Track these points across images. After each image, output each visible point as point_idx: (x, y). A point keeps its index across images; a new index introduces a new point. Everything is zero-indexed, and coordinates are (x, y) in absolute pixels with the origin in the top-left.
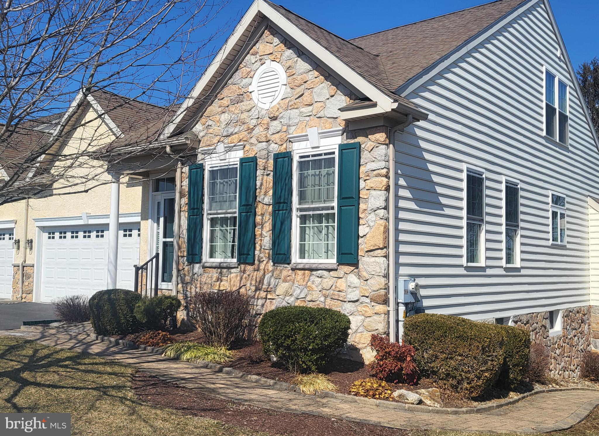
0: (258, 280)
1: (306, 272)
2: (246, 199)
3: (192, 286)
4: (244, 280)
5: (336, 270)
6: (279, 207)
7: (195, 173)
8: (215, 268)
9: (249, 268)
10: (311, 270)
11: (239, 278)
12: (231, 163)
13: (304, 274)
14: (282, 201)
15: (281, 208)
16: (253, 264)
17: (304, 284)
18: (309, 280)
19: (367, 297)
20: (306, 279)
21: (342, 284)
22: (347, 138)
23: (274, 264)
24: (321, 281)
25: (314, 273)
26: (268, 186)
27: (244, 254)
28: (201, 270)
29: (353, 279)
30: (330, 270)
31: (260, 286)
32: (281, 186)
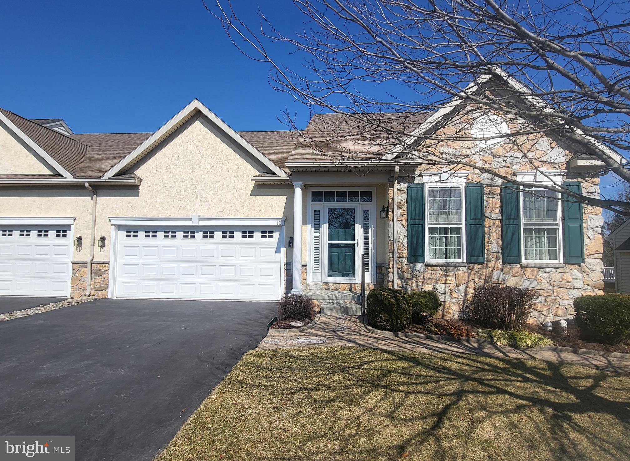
0: (488, 275)
1: (535, 269)
2: (475, 214)
3: (414, 281)
4: (472, 275)
5: (563, 268)
6: (509, 222)
7: (415, 190)
8: (439, 266)
9: (478, 267)
10: (539, 268)
11: (466, 274)
12: (453, 186)
13: (532, 271)
14: (512, 217)
15: (511, 223)
16: (482, 264)
17: (533, 277)
18: (537, 274)
19: (588, 285)
20: (535, 274)
21: (568, 277)
22: (567, 178)
23: (504, 263)
24: (550, 275)
25: (541, 270)
26: (494, 206)
27: (474, 256)
28: (423, 268)
29: (577, 273)
30: (556, 268)
31: (490, 279)
32: (511, 206)
